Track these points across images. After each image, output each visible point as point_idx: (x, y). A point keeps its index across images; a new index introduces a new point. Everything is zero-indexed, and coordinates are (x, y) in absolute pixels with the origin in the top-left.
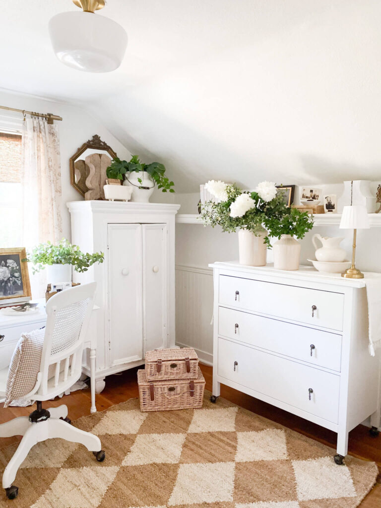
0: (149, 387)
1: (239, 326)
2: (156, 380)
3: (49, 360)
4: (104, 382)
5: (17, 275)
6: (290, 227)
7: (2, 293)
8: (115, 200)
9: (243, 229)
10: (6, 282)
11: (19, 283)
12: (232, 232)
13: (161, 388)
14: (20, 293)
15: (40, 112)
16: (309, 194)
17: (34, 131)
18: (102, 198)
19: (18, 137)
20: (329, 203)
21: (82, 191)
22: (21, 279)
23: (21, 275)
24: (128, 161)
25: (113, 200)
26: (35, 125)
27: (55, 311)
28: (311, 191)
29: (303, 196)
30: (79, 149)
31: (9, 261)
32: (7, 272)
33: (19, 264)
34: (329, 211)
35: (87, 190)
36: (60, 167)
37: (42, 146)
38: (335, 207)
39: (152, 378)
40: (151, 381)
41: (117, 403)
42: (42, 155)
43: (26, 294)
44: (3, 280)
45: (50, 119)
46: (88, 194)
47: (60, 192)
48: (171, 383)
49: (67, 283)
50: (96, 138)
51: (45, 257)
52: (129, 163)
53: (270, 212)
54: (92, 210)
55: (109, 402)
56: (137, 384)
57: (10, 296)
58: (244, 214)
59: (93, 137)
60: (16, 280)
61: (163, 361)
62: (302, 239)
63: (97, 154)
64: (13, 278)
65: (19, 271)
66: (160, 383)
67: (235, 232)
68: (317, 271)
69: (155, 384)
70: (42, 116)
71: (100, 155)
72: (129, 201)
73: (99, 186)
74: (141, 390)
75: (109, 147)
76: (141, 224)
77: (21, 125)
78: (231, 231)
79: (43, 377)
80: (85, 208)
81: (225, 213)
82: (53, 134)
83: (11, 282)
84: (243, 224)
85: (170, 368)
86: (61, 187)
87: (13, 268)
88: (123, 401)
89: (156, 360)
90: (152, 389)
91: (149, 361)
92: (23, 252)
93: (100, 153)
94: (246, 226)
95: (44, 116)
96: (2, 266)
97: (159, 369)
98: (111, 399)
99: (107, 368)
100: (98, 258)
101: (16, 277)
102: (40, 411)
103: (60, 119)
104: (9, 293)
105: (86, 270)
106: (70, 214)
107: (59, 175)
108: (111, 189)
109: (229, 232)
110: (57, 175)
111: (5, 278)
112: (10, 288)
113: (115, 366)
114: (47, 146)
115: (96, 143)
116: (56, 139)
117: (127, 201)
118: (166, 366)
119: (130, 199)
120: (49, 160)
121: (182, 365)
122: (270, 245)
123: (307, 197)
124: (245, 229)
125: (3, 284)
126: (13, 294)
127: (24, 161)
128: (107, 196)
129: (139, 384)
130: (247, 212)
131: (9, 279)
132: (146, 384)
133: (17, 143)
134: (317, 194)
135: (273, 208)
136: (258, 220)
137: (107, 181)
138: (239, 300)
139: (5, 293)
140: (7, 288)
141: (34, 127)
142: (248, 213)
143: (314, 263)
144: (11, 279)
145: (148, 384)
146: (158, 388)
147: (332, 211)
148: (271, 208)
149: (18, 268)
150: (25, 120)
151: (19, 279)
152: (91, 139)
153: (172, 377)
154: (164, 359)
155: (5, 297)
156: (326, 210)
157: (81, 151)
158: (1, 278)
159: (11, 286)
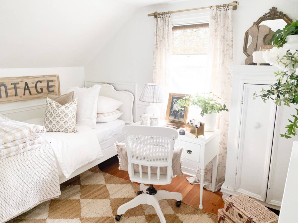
7: (174, 117)
8: (262, 64)
11: (183, 114)
17: (213, 19)
19: (208, 25)
23: (185, 110)
25: (259, 64)
47: (232, 59)
50: (273, 10)
59: (270, 9)
60: (182, 112)
75: (285, 15)
83: (179, 113)
86: (232, 55)
92: (190, 97)
95: (225, 5)
108: (260, 55)
112: (178, 115)
115: (274, 14)
125: (176, 113)
126: (178, 119)
128: (254, 61)
133: (208, 28)
140: (177, 115)
141: (213, 16)
144: (180, 111)
152: (268, 11)
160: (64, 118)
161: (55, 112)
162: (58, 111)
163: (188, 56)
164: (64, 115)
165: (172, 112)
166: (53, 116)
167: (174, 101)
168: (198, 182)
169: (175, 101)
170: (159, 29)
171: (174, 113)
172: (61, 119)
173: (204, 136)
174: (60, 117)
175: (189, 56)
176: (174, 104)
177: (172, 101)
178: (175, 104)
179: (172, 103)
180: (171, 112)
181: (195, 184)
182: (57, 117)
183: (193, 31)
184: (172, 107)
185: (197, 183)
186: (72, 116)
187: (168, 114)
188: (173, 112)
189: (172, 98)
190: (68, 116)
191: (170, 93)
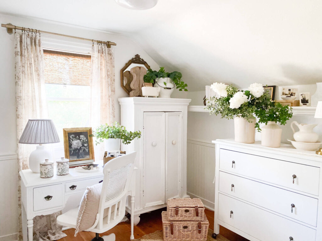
0: (169, 224)
1: (234, 186)
2: (175, 220)
3: (104, 205)
4: (140, 218)
5: (86, 145)
6: (275, 116)
7: (76, 157)
8: (149, 97)
9: (239, 117)
10: (79, 149)
11: (87, 150)
12: (231, 119)
13: (178, 226)
14: (88, 157)
15: (103, 41)
16: (287, 92)
17: (99, 52)
18: (140, 95)
19: (89, 57)
20: (304, 99)
21: (128, 91)
22: (89, 148)
23: (88, 145)
24: (158, 71)
25: (147, 97)
26: (100, 49)
27: (109, 172)
28: (290, 90)
29: (283, 94)
30: (126, 64)
31: (82, 136)
32: (80, 143)
33: (87, 138)
34: (303, 105)
35: (131, 90)
36: (114, 76)
37: (103, 62)
38: (309, 101)
39: (172, 219)
40: (171, 221)
41: (148, 233)
42: (103, 67)
43: (91, 158)
44: (77, 148)
45: (108, 45)
46: (131, 93)
47: (114, 91)
48: (185, 223)
49: (117, 151)
50: (137, 56)
51: (104, 134)
52: (158, 72)
53: (258, 105)
54: (134, 104)
55: (143, 232)
56: (162, 222)
57: (81, 159)
58: (240, 106)
59: (135, 56)
60: (85, 149)
61: (179, 207)
62: (284, 125)
63: (138, 67)
64: (84, 147)
65: (87, 142)
66: (177, 223)
67: (233, 118)
68: (295, 148)
69: (174, 223)
70: (104, 43)
71: (140, 68)
72: (157, 97)
73: (138, 88)
74: (164, 227)
75: (146, 62)
76: (165, 112)
77: (91, 49)
78: (229, 118)
79: (100, 217)
80: (130, 102)
81: (225, 106)
82: (110, 54)
83: (82, 150)
84: (238, 113)
85: (184, 212)
86: (115, 88)
87: (83, 141)
88: (151, 232)
89: (175, 206)
90: (172, 226)
91: (170, 206)
92: (90, 130)
93: (140, 66)
94: (241, 115)
96: (77, 139)
97: (177, 212)
98: (143, 230)
99: (141, 209)
100: (137, 135)
101: (85, 147)
102: (98, 238)
103: (115, 45)
104: (81, 157)
105: (129, 143)
106: (120, 105)
107: (114, 80)
108: (146, 90)
109: (228, 119)
110: (113, 81)
111: (78, 147)
112: (81, 154)
113: (147, 207)
114: (107, 62)
115: (137, 60)
116: (112, 58)
117: (156, 97)
118: (181, 211)
119: (158, 96)
120: (108, 71)
121: (193, 211)
122: (260, 129)
123: (286, 94)
124: (241, 117)
125: (77, 151)
126: (83, 157)
127: (92, 72)
128: (144, 94)
129: (163, 222)
130: (241, 105)
131: (81, 148)
132: (167, 222)
133: (88, 60)
134: (294, 92)
135: (261, 102)
136: (250, 111)
137: (144, 84)
138: (235, 168)
139: (78, 157)
140: (80, 153)
142: (243, 105)
143: (293, 142)
144: (82, 148)
145: (169, 222)
146: (176, 226)
147: (306, 105)
148: (259, 102)
149: (86, 140)
150: (93, 45)
151: (87, 148)
152: (134, 57)
153: (186, 219)
154: (180, 206)
155: (78, 159)
156: (301, 104)
157: (127, 65)
158: (76, 147)
159: (82, 152)
163: (64, 86)
165: (72, 151)
167: (71, 137)
169: (73, 137)
170: (26, 47)
171: (75, 153)
175: (66, 86)
176: (71, 141)
177: (69, 138)
178: (73, 141)
179: (69, 141)
180: (70, 151)
183: (69, 60)
184: (70, 145)
187: (68, 154)
188: (74, 151)
189: (67, 134)
191: (63, 129)
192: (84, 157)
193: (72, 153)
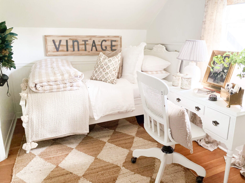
5: (225, 71)
7: (213, 80)
10: (218, 74)
11: (224, 76)
14: (222, 84)
23: (227, 72)
32: (222, 67)
64: (223, 73)
83: (220, 75)
101: (224, 72)
104: (216, 82)
111: (218, 71)
125: (216, 75)
131: (220, 73)
140: (217, 78)
144: (221, 73)
151: (225, 75)
155: (213, 83)
158: (217, 71)
159: (219, 77)
160: (106, 70)
161: (101, 63)
162: (102, 63)
164: (107, 67)
165: (212, 74)
166: (99, 67)
168: (237, 166)
171: (213, 76)
172: (103, 70)
173: (241, 106)
174: (103, 68)
180: (210, 73)
181: (234, 167)
182: (101, 68)
185: (235, 167)
186: (113, 68)
187: (207, 76)
188: (214, 73)
190: (109, 68)
191: (213, 51)
192: (219, 83)
193: (211, 76)
